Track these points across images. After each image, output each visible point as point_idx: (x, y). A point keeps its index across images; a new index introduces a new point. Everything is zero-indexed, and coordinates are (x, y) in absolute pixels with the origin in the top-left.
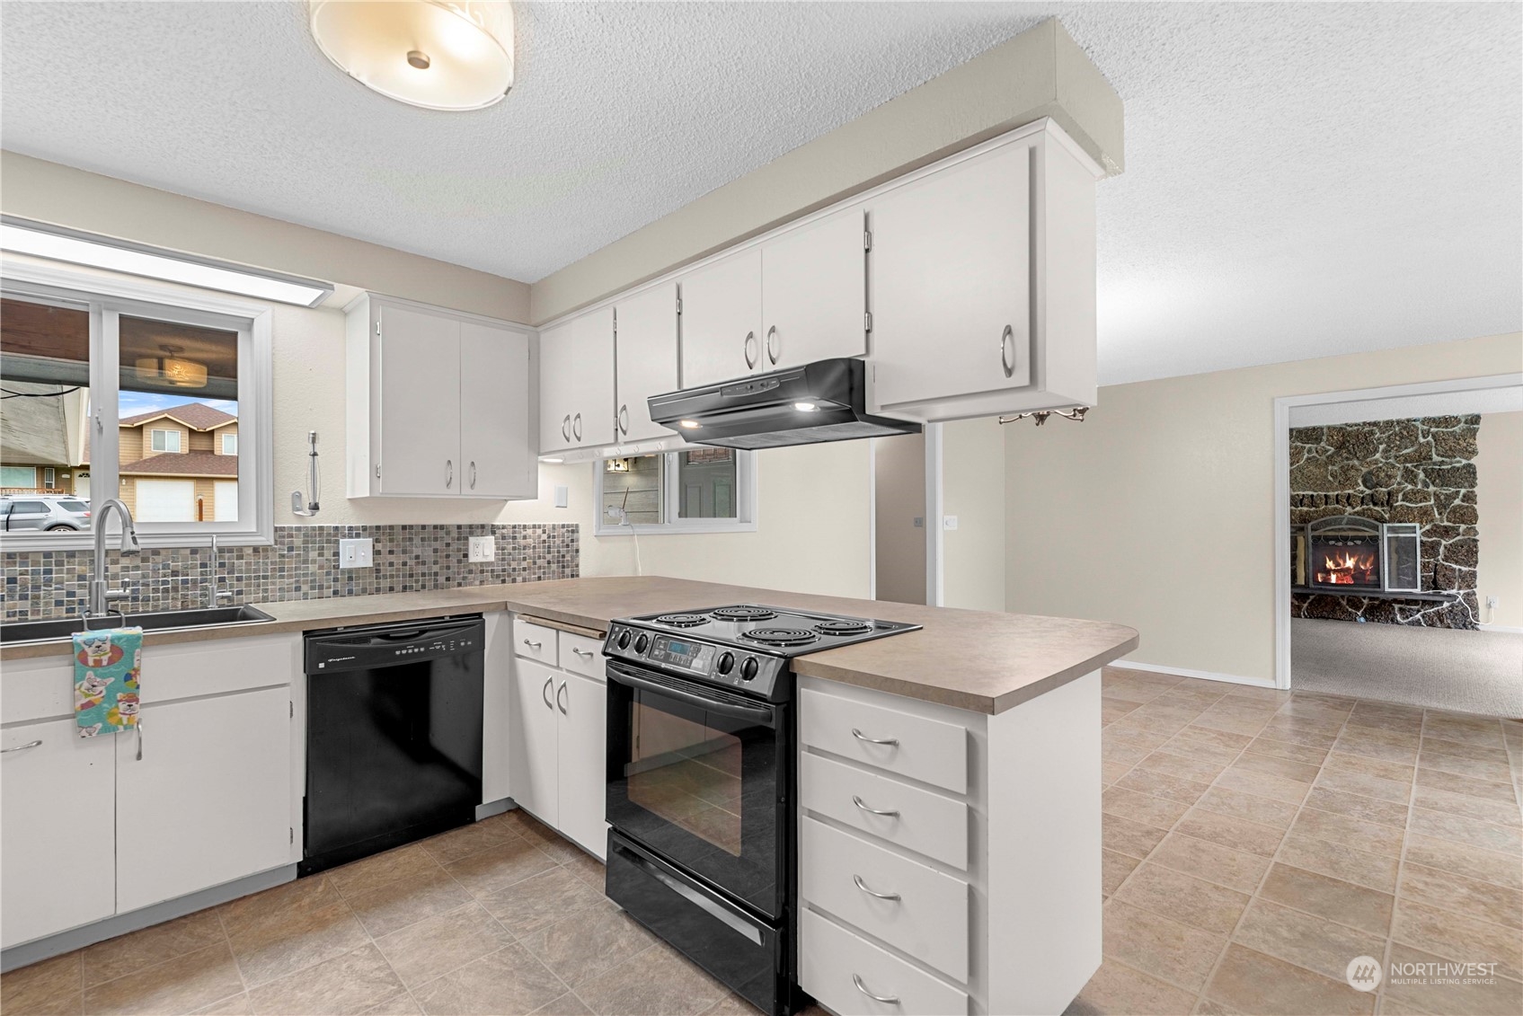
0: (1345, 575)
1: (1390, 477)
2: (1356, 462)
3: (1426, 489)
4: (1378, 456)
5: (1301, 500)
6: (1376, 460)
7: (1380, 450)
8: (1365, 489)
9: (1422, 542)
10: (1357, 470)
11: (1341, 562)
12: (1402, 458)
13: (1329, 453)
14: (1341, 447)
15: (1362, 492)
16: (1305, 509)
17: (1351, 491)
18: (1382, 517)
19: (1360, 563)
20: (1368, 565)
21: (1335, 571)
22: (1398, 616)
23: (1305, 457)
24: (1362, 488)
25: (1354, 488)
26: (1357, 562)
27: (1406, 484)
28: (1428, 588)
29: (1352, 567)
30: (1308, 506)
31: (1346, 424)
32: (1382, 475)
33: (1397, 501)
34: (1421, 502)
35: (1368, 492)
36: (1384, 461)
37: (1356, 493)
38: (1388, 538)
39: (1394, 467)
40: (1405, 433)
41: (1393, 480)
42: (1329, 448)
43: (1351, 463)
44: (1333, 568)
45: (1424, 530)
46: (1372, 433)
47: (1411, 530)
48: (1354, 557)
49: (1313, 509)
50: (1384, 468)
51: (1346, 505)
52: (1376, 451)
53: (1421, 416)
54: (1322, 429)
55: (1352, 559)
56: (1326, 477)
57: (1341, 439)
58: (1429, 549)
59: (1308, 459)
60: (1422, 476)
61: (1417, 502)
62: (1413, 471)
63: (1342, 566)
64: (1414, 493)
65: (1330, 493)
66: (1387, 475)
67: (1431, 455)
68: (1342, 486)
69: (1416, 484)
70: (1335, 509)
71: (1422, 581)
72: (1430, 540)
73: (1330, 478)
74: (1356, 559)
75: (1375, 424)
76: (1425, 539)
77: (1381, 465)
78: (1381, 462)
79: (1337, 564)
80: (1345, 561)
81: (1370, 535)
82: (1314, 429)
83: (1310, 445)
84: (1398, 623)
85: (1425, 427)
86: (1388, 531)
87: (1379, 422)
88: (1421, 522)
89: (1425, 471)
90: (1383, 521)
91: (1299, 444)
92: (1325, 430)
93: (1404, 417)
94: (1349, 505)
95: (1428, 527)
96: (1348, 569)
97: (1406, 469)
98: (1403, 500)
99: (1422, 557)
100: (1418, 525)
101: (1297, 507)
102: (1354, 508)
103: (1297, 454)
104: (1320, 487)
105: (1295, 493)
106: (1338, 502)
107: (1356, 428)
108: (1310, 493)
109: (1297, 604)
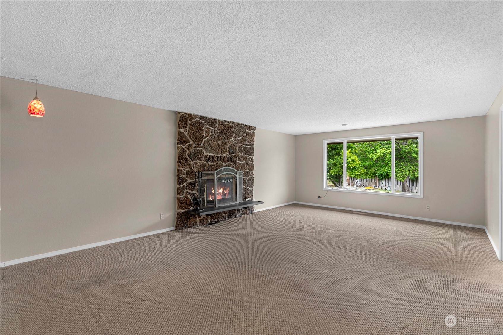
2: (227, 140)
4: (233, 139)
5: (209, 158)
6: (232, 141)
9: (243, 179)
10: (227, 144)
11: (218, 190)
12: (239, 141)
13: (218, 134)
14: (222, 131)
15: (228, 156)
16: (210, 163)
19: (224, 190)
20: (227, 191)
23: (210, 134)
24: (228, 153)
25: (225, 153)
26: (223, 190)
29: (221, 192)
30: (211, 162)
31: (225, 121)
35: (230, 155)
37: (226, 156)
39: (237, 145)
40: (241, 130)
41: (237, 151)
42: (218, 131)
45: (243, 174)
46: (232, 127)
48: (222, 188)
49: (212, 163)
51: (223, 161)
52: (233, 136)
53: (244, 123)
54: (217, 120)
55: (222, 189)
57: (222, 128)
58: (245, 181)
59: (211, 135)
60: (243, 150)
61: (242, 161)
64: (242, 157)
65: (218, 155)
66: (235, 148)
67: (246, 141)
69: (242, 153)
70: (219, 164)
73: (218, 147)
74: (223, 189)
75: (234, 123)
76: (243, 177)
77: (233, 143)
82: (214, 120)
83: (212, 128)
84: (237, 216)
85: (245, 129)
88: (243, 170)
89: (243, 147)
91: (208, 126)
92: (217, 122)
93: (241, 122)
97: (240, 146)
98: (238, 160)
101: (207, 162)
102: (225, 163)
103: (207, 132)
104: (216, 152)
105: (206, 154)
106: (221, 160)
107: (227, 123)
108: (211, 154)
109: (206, 217)
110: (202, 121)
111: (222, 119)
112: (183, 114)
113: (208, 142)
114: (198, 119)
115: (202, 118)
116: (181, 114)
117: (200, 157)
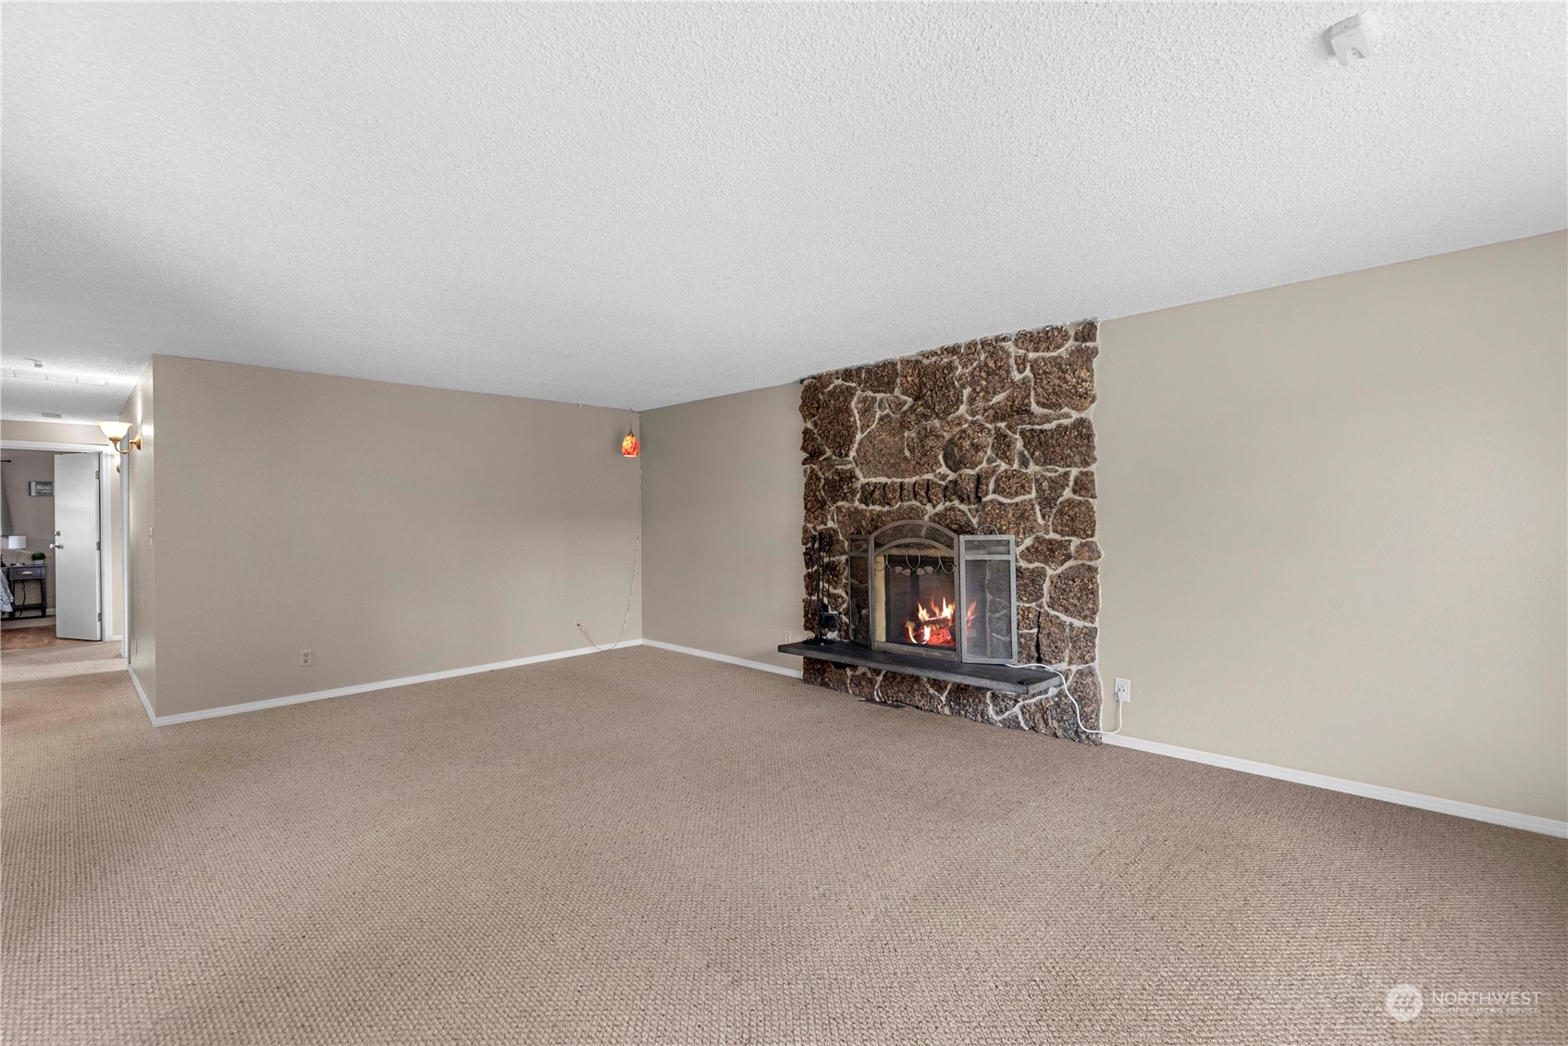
0: (941, 628)
1: (977, 448)
2: (937, 423)
3: (1024, 471)
4: (963, 408)
5: (874, 491)
6: (960, 418)
7: (965, 399)
8: (949, 472)
9: (1018, 570)
10: (937, 437)
11: (937, 611)
12: (991, 412)
13: (905, 408)
14: (917, 395)
15: (943, 477)
16: (876, 507)
17: (930, 476)
18: (969, 523)
21: (928, 623)
22: (990, 708)
23: (877, 416)
24: (943, 469)
25: (933, 471)
27: (999, 461)
28: (1029, 658)
29: (949, 617)
30: (881, 505)
31: (923, 355)
32: (967, 444)
33: (987, 494)
34: (1017, 494)
35: (952, 476)
36: (970, 418)
37: (936, 480)
38: (966, 561)
39: (982, 428)
40: (991, 364)
41: (981, 454)
42: (906, 398)
43: (928, 424)
44: (927, 619)
45: (1022, 547)
46: (951, 367)
47: (1002, 549)
48: (952, 604)
49: (885, 509)
50: (970, 431)
51: (925, 500)
52: (959, 401)
53: (1012, 330)
54: (893, 364)
55: (950, 607)
56: (901, 451)
57: (917, 381)
58: (1031, 583)
59: (881, 419)
60: (1019, 444)
61: (1011, 495)
62: (1006, 436)
63: (938, 617)
64: (1009, 476)
65: (907, 480)
66: (972, 445)
67: (1028, 405)
68: (919, 468)
69: (1010, 462)
70: (911, 508)
71: (1020, 643)
72: (1031, 566)
73: (907, 453)
75: (953, 350)
76: (1023, 564)
77: (965, 426)
78: (966, 421)
79: (932, 613)
80: (941, 610)
81: (943, 554)
82: (885, 365)
83: (882, 395)
84: (989, 721)
85: (1022, 352)
86: (967, 549)
87: (959, 347)
88: (1017, 533)
89: (1022, 433)
90: (965, 529)
91: (867, 394)
92: (899, 367)
93: (990, 335)
94: (930, 501)
95: (1028, 542)
96: (945, 620)
97: (998, 430)
98: (994, 492)
99: (1019, 598)
100: (1011, 537)
101: (868, 505)
102: (934, 506)
103: (866, 411)
104: (894, 469)
105: (865, 481)
106: (915, 496)
107: (934, 359)
108: (883, 480)
109: (870, 676)
110: (848, 384)
111: (911, 352)
112: (811, 380)
113: (871, 442)
114: (839, 382)
115: (847, 374)
116: (805, 383)
117: (846, 491)
